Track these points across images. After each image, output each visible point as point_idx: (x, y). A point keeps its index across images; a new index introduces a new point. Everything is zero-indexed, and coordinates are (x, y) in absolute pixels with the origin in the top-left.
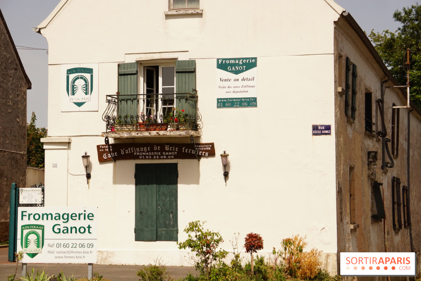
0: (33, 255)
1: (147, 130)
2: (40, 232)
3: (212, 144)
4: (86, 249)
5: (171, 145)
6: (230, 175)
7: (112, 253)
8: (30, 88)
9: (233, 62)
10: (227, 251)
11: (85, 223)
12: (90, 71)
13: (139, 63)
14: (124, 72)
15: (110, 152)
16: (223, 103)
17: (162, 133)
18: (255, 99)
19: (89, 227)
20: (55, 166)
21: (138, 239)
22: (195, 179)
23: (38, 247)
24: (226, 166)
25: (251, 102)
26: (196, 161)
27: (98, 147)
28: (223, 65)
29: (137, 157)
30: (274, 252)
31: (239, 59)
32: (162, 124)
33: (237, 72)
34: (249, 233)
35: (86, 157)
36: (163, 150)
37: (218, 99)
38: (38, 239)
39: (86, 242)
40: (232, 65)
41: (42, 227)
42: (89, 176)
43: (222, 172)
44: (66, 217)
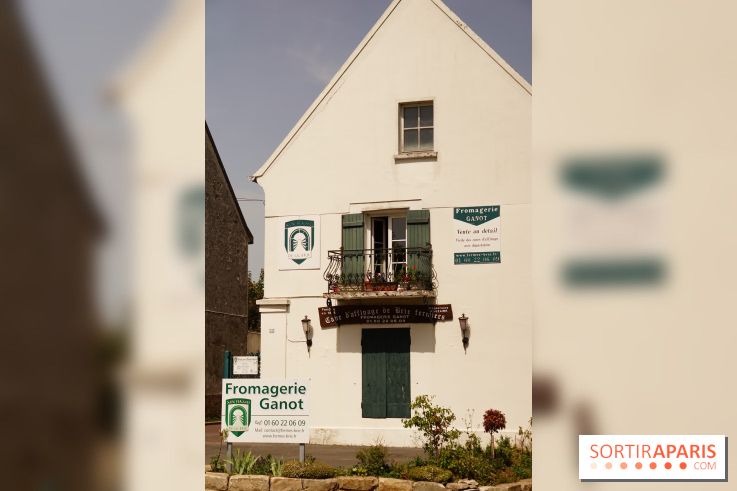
0: (239, 434)
1: (374, 290)
2: (246, 407)
3: (449, 306)
4: (297, 427)
5: (402, 307)
6: (470, 341)
7: (336, 431)
8: (251, 242)
9: (472, 211)
10: (460, 430)
11: (295, 397)
12: (310, 223)
13: (365, 214)
14: (349, 225)
15: (333, 315)
16: (462, 259)
17: (390, 293)
18: (498, 254)
19: (300, 402)
20: (272, 331)
21: (365, 415)
22: (430, 346)
23: (244, 424)
24: (465, 331)
25: (494, 258)
26: (430, 325)
27: (320, 309)
28: (461, 215)
29: (363, 322)
30: (521, 433)
31: (479, 208)
32: (391, 283)
33: (477, 223)
34: (488, 409)
35: (306, 321)
36: (393, 313)
37: (455, 254)
38: (244, 415)
39: (297, 419)
40: (471, 215)
41: (248, 402)
42: (309, 343)
43: (461, 339)
44: (274, 390)
